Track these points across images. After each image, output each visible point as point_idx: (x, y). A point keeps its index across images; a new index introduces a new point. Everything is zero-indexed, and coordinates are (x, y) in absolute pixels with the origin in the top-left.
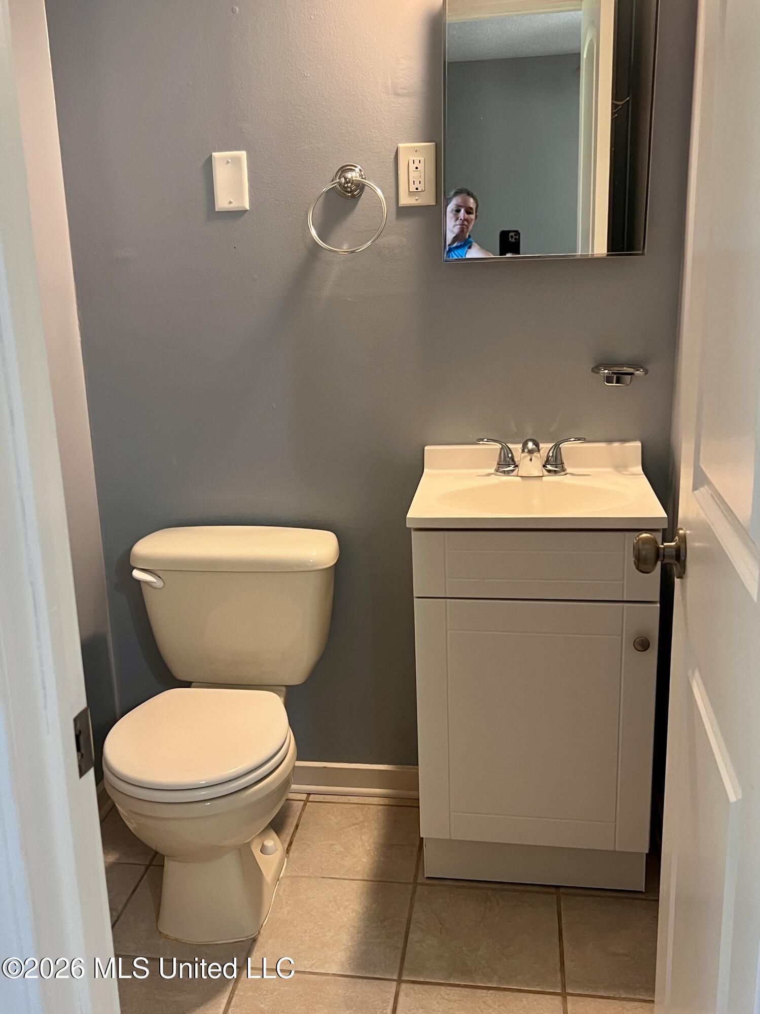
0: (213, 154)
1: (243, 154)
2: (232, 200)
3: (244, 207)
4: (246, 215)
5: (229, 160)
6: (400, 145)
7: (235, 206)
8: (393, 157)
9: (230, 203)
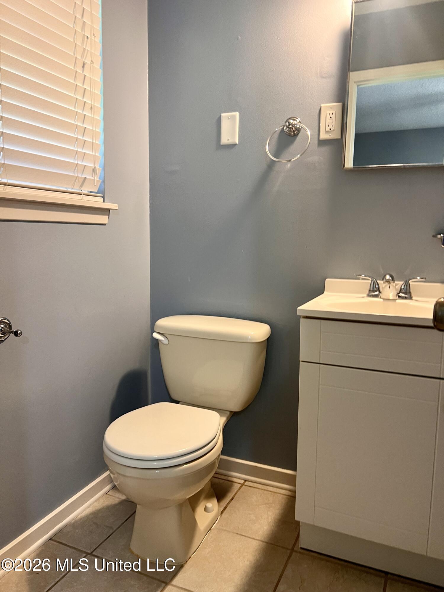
0: (222, 114)
1: (237, 114)
2: (229, 139)
3: (235, 142)
4: (236, 147)
5: (230, 118)
6: (322, 105)
7: (231, 142)
8: (318, 112)
9: (229, 140)
